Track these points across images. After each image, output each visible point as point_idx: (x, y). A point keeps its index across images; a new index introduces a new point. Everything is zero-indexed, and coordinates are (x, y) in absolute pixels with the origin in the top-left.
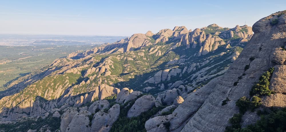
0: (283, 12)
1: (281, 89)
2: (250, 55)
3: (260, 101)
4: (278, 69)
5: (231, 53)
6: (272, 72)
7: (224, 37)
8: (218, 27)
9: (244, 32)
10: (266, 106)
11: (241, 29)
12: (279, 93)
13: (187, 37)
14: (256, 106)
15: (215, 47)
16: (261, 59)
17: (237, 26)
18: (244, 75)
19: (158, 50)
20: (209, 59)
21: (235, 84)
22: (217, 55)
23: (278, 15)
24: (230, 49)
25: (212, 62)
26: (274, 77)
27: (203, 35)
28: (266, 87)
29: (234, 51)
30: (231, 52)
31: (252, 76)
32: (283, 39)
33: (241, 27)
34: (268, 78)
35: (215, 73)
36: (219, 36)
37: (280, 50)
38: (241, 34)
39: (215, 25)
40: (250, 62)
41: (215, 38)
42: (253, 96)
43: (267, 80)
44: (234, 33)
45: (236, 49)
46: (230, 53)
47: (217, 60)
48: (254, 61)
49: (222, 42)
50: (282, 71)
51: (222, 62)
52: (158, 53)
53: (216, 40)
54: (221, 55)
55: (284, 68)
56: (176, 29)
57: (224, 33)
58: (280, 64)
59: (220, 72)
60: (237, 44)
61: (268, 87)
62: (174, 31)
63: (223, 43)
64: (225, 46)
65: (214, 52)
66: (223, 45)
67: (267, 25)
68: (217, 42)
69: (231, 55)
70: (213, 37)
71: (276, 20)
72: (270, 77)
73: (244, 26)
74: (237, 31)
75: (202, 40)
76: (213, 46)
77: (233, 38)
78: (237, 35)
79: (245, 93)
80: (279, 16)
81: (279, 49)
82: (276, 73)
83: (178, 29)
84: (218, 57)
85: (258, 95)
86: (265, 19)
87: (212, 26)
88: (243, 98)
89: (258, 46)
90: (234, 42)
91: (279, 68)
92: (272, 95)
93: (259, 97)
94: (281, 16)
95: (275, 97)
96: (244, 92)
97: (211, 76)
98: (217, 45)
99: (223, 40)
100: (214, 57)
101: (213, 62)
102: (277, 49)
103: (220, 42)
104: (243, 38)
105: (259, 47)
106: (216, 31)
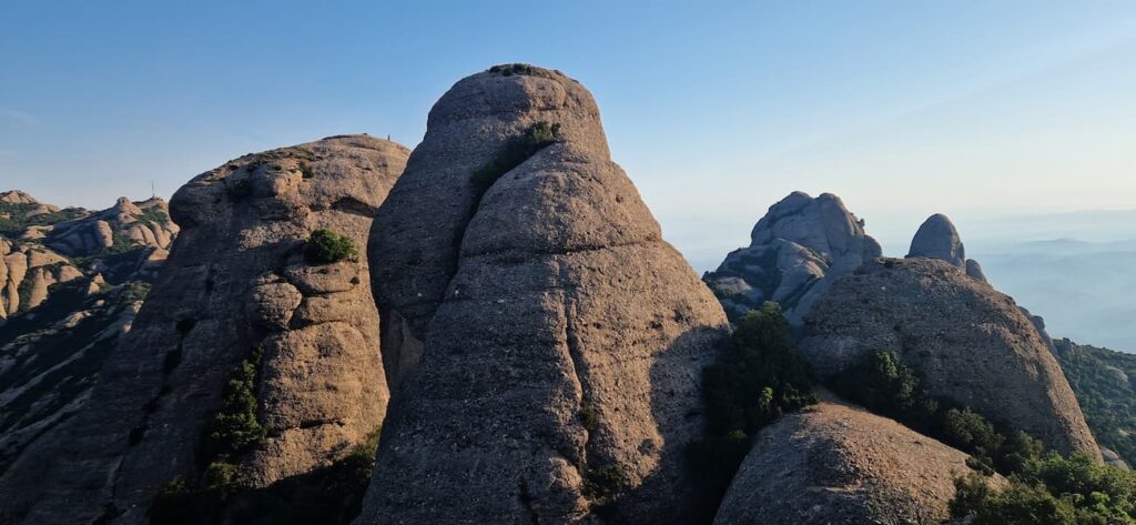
0: (261, 155)
1: (295, 413)
2: (176, 313)
3: (234, 477)
4: (276, 345)
5: (116, 312)
6: (258, 361)
7: (70, 244)
8: (34, 205)
9: (153, 223)
10: (258, 485)
11: (138, 211)
12: (291, 427)
14: (223, 498)
15: (35, 292)
16: (217, 322)
17: (121, 202)
18: (165, 390)
20: (12, 352)
21: (136, 437)
22: (49, 328)
23: (249, 165)
24: (109, 293)
25: (29, 361)
26: (269, 378)
28: (247, 418)
29: (126, 302)
30: (113, 308)
31: (194, 388)
32: (274, 246)
33: (137, 204)
34: (251, 383)
35: (52, 409)
36: (49, 242)
37: (273, 282)
38: (142, 232)
39: (21, 195)
40: (182, 338)
41: (28, 253)
42: (210, 463)
43: (247, 392)
44: (113, 228)
45: (134, 294)
46: (110, 312)
47: (50, 351)
48: (192, 332)
49: (65, 268)
50: (288, 352)
51: (78, 355)
53: (34, 264)
54: (69, 325)
55: (293, 341)
57: (68, 228)
58: (280, 330)
59: (76, 401)
60: (136, 273)
61: (252, 417)
63: (71, 273)
64: (84, 282)
65: (31, 317)
66: (70, 283)
67: (218, 201)
68: (41, 270)
69: (116, 320)
70: (19, 250)
71: (243, 181)
72: (257, 380)
73: (152, 199)
74: (126, 222)
76: (26, 289)
77: (110, 249)
78: (126, 236)
79: (178, 461)
80: (251, 169)
81: (269, 280)
82: (273, 363)
84: (53, 336)
85: (227, 455)
86: (210, 178)
87: (6, 199)
88: (174, 483)
89: (200, 273)
90: (121, 263)
91: (279, 343)
92: (271, 440)
93: (229, 461)
94: (255, 168)
95: (282, 447)
96: (175, 459)
97: (33, 425)
98: (44, 282)
99: (67, 261)
100: (35, 337)
101: (35, 364)
102: (263, 280)
103: (55, 270)
104: (153, 249)
105: (204, 278)
106: (30, 222)
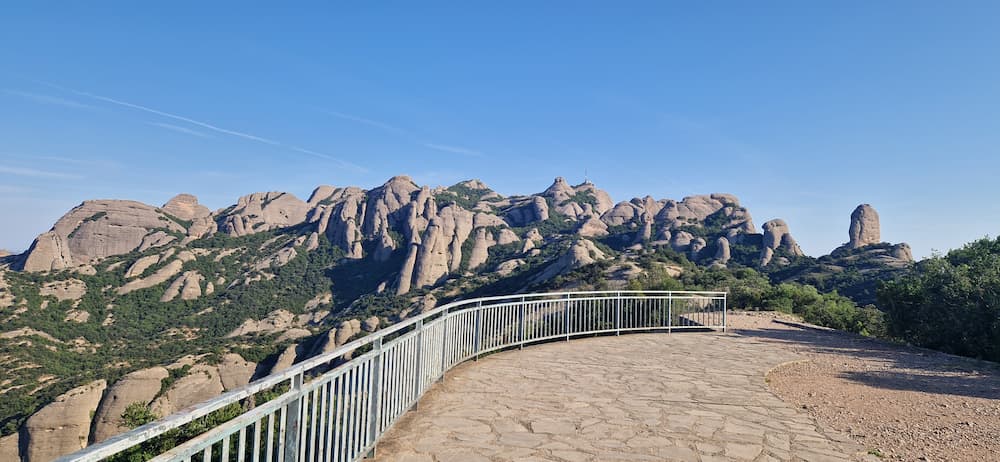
7: (512, 219)
8: (488, 192)
9: (584, 203)
11: (572, 192)
13: (350, 211)
15: (476, 251)
19: (187, 266)
24: (545, 245)
27: (427, 204)
30: (550, 257)
38: (575, 210)
39: (479, 184)
44: (549, 205)
49: (504, 231)
52: (178, 284)
53: (479, 224)
56: (321, 196)
57: (511, 206)
62: (313, 204)
63: (509, 237)
66: (508, 246)
73: (584, 184)
74: (561, 199)
75: (417, 224)
76: (468, 248)
77: (546, 221)
78: (560, 212)
83: (330, 197)
87: (467, 185)
98: (485, 243)
99: (506, 225)
103: (495, 232)
